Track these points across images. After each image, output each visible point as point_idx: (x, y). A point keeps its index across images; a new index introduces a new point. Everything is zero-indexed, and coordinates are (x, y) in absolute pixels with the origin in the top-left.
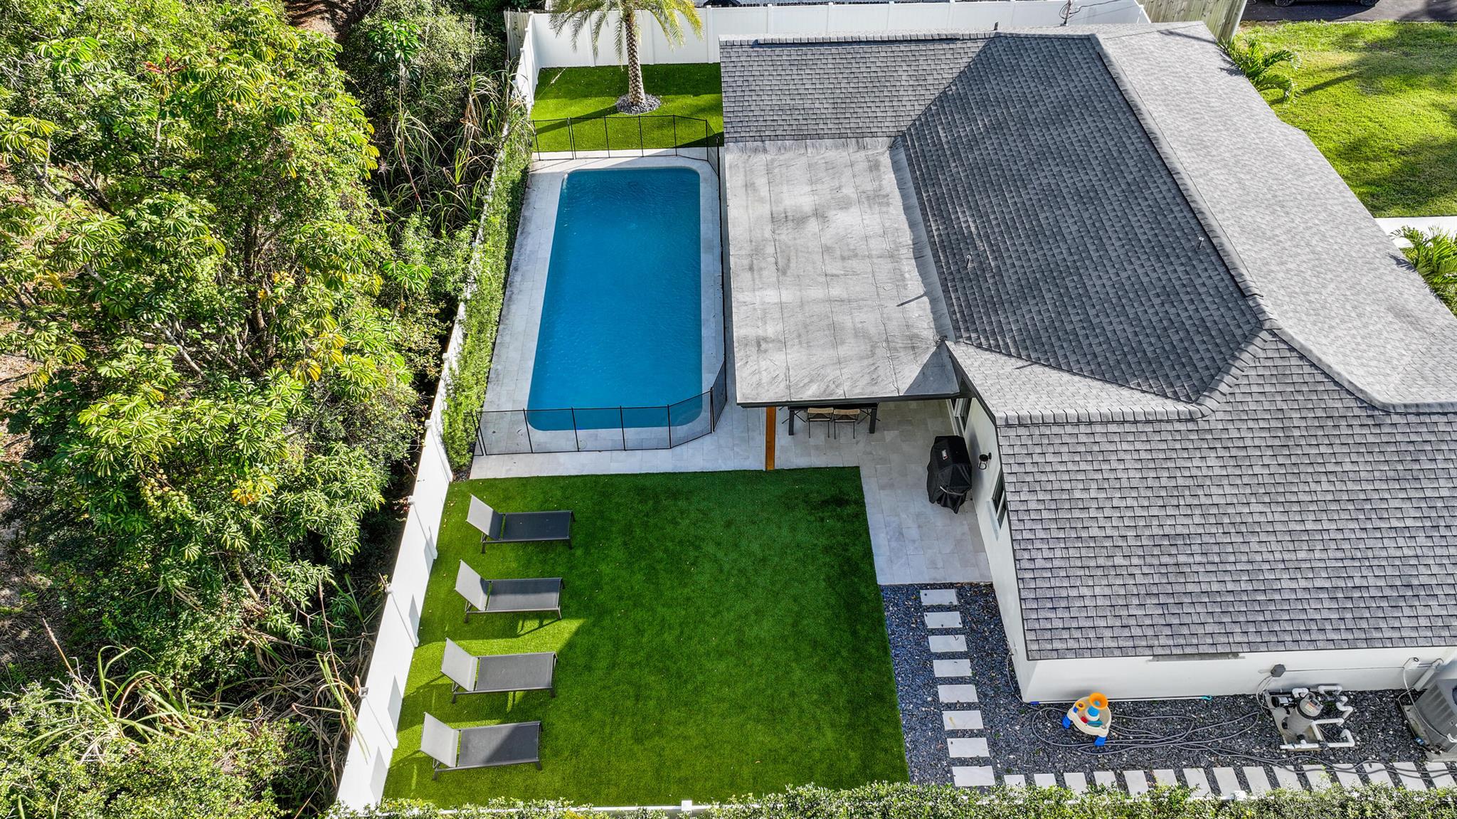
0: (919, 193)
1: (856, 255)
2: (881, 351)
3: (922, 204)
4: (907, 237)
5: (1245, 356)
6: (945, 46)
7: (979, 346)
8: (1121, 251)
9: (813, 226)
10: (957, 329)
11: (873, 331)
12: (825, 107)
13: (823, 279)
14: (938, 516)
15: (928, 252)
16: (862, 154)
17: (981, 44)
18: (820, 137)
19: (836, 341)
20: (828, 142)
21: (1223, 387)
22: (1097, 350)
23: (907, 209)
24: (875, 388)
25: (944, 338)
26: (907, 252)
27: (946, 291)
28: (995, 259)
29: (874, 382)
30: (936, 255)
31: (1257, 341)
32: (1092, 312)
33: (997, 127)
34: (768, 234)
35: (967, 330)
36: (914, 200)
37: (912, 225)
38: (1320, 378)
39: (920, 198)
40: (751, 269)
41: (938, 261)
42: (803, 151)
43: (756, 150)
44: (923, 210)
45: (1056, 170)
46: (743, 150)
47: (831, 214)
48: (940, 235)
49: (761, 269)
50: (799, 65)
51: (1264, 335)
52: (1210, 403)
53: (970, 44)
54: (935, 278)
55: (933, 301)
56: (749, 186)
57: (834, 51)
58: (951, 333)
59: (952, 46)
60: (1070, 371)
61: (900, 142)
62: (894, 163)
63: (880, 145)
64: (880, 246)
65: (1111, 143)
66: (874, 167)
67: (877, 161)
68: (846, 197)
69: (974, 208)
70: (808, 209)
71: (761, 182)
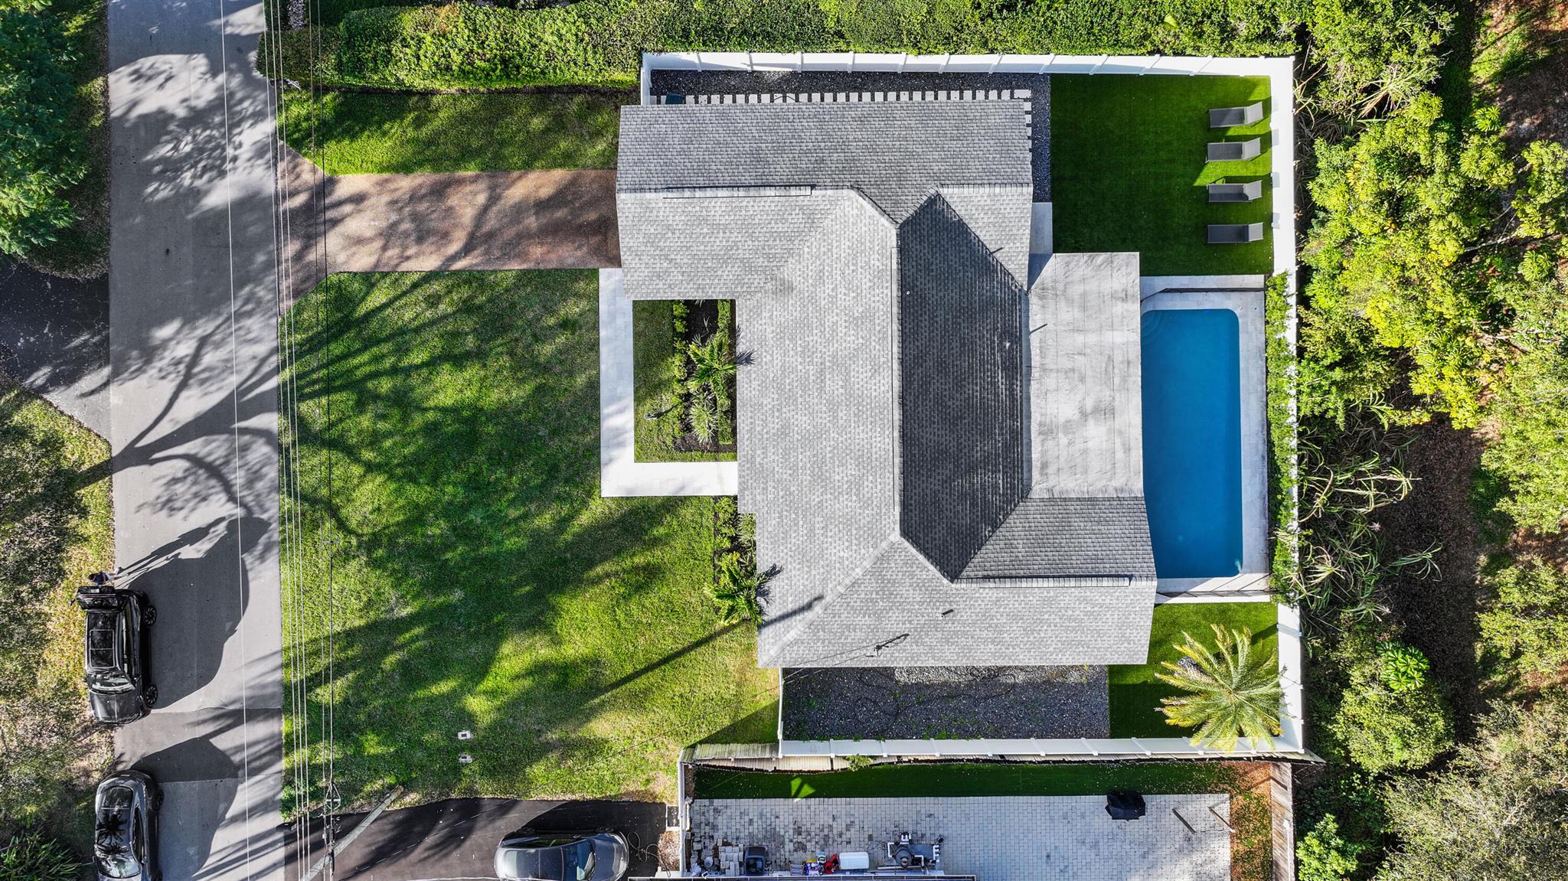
0: (1021, 429)
1: (1066, 372)
2: (1060, 286)
3: (1021, 419)
4: (1034, 386)
5: (911, 212)
6: (990, 573)
7: (1013, 278)
9: (1089, 405)
10: (1020, 297)
11: (1063, 304)
12: (1077, 523)
13: (1088, 351)
15: (1024, 369)
16: (1050, 484)
18: (1078, 499)
19: (1084, 295)
20: (1073, 496)
21: (925, 198)
22: (964, 248)
23: (1029, 417)
24: (1067, 259)
25: (1028, 292)
26: (1035, 373)
27: (1020, 330)
28: (994, 342)
29: (1068, 264)
30: (1021, 363)
31: (904, 218)
32: (961, 274)
34: (1117, 395)
35: (1015, 294)
36: (1024, 422)
37: (1029, 399)
38: (878, 202)
39: (1021, 424)
40: (1129, 363)
41: (1021, 357)
42: (1091, 488)
43: (1122, 491)
44: (1021, 410)
46: (1131, 491)
47: (1077, 417)
48: (1016, 380)
49: (1122, 363)
50: (1097, 559)
51: (900, 221)
52: (932, 191)
53: (972, 574)
54: (1024, 344)
55: (1027, 326)
56: (1127, 450)
57: (1072, 571)
58: (1023, 296)
59: (985, 573)
60: (979, 240)
61: (1025, 492)
62: (1030, 470)
63: (1039, 489)
64: (1051, 382)
65: (920, 409)
66: (1044, 466)
67: (1041, 474)
68: (1066, 433)
69: (996, 394)
70: (1091, 422)
71: (1120, 455)
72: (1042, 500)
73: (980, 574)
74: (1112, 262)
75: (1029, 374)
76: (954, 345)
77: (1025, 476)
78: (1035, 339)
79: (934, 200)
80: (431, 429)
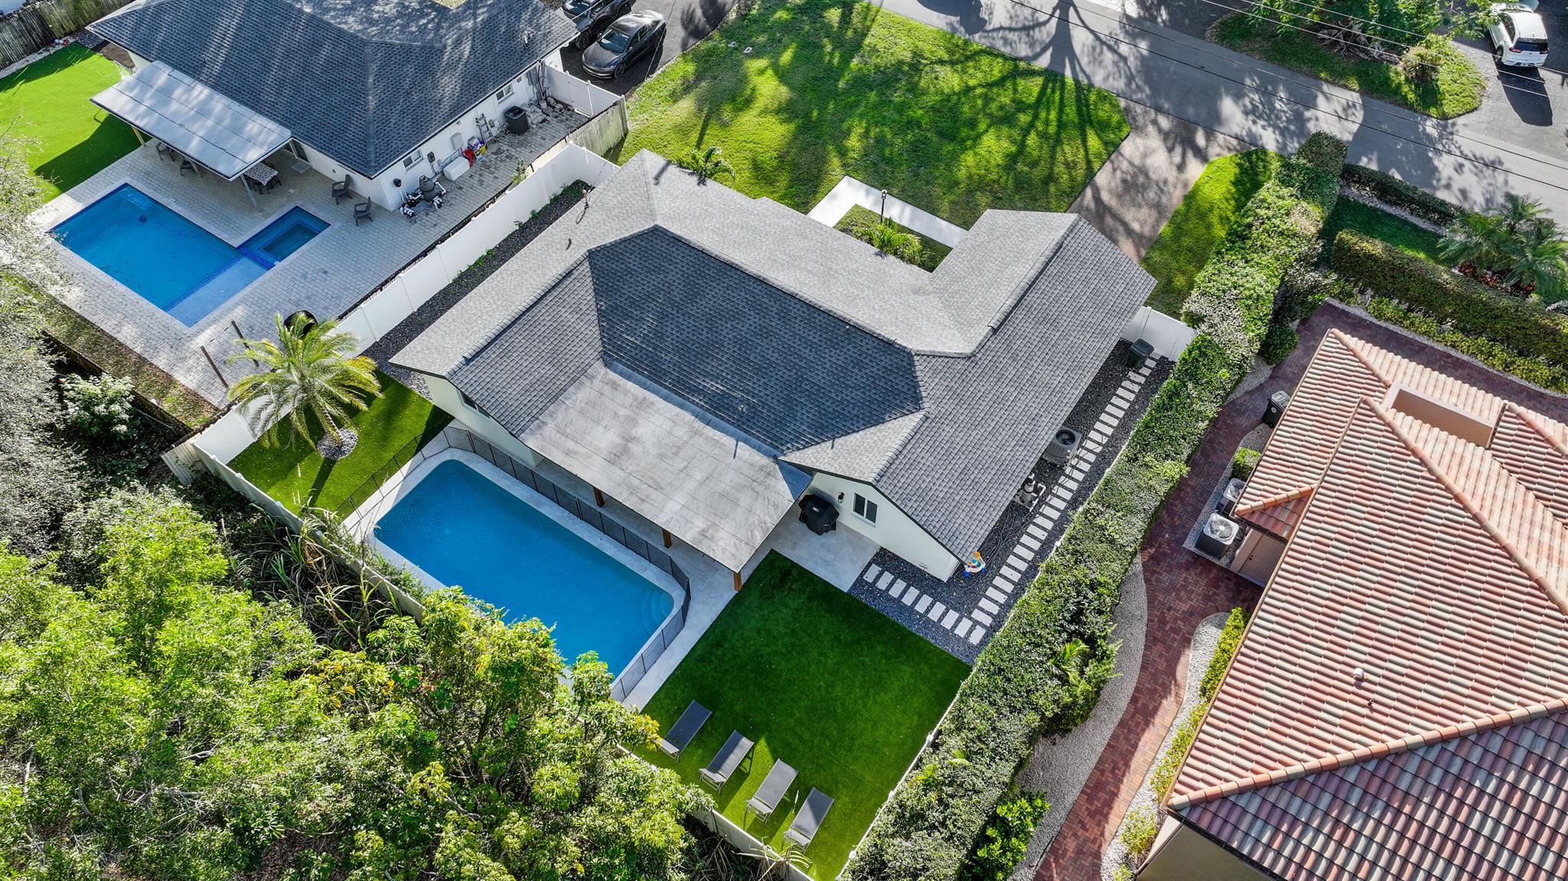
0: (661, 385)
1: (679, 447)
2: (759, 488)
3: (672, 390)
4: (689, 417)
5: (918, 373)
6: (570, 279)
7: (798, 449)
8: (813, 354)
9: (635, 448)
10: (777, 448)
11: (741, 481)
12: (547, 370)
13: (683, 475)
14: (828, 538)
15: (710, 416)
16: (596, 382)
17: (587, 264)
18: (564, 390)
19: (735, 503)
20: (571, 389)
21: (924, 394)
22: (855, 412)
23: (666, 399)
24: (780, 509)
25: (775, 458)
26: (699, 425)
27: (746, 432)
28: (753, 397)
29: (776, 506)
30: (717, 416)
31: (916, 363)
32: (833, 395)
33: (662, 316)
34: (622, 474)
35: (782, 445)
36: (666, 391)
37: (681, 406)
38: (946, 360)
39: (666, 387)
40: (643, 502)
41: (723, 419)
42: (564, 407)
43: (539, 427)
44: (677, 393)
45: (729, 326)
46: (533, 433)
47: (634, 433)
48: (706, 403)
49: (647, 496)
50: (505, 354)
51: (916, 358)
52: (926, 405)
53: (581, 268)
54: (732, 428)
55: (746, 441)
56: (568, 453)
57: (515, 330)
58: (776, 452)
59: (573, 277)
60: (854, 431)
61: (608, 359)
62: (621, 374)
63: (599, 369)
64: (681, 432)
65: (743, 294)
66: (615, 386)
67: (611, 380)
68: (627, 417)
69: (707, 375)
70: (618, 440)
71: (570, 445)
72: (590, 365)
73: (576, 273)
74: (747, 544)
75: (703, 419)
76: (776, 355)
77: (621, 366)
78: (729, 441)
79: (916, 402)
80: (972, 124)
